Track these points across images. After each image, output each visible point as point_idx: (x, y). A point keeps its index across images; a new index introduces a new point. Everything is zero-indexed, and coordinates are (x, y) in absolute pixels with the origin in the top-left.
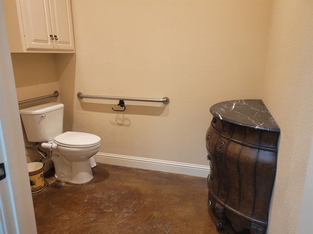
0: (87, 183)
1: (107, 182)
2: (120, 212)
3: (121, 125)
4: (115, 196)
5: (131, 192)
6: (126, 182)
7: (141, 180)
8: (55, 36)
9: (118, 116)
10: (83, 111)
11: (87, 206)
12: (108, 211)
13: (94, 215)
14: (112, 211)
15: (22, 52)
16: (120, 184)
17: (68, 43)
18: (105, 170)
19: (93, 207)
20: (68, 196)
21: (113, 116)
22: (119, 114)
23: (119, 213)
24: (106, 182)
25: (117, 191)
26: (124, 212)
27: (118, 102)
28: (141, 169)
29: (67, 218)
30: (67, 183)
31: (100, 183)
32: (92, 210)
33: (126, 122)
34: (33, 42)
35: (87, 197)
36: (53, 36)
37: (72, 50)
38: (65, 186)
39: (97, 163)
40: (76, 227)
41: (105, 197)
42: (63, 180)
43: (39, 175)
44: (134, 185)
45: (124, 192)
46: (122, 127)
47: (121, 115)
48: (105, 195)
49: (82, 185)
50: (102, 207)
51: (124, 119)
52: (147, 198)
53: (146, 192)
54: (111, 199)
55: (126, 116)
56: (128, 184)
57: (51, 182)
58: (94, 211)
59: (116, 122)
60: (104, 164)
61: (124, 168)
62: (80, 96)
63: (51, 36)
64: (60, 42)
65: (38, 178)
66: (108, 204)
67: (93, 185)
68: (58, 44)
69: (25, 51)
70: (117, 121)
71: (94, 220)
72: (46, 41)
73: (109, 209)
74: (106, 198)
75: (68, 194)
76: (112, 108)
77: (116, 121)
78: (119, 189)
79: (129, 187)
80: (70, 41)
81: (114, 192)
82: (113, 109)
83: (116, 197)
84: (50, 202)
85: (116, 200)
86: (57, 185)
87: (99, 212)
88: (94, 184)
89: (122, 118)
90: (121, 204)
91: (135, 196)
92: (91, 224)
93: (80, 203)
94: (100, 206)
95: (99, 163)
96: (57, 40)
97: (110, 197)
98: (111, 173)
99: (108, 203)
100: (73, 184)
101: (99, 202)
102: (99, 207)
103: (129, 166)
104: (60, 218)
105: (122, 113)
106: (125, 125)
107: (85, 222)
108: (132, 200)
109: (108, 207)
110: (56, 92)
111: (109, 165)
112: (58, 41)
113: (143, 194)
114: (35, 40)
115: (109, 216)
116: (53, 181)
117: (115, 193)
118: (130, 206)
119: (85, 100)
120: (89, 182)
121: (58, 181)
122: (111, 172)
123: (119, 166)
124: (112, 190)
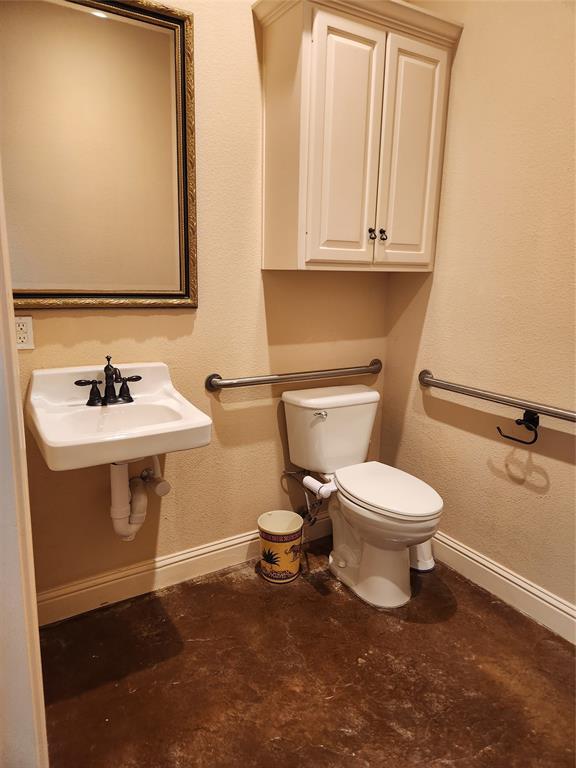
0: (389, 609)
1: (438, 632)
2: (430, 757)
3: (520, 482)
4: (441, 692)
5: (494, 704)
6: (492, 659)
7: (544, 679)
8: (382, 232)
9: (512, 453)
10: (427, 418)
11: (357, 682)
12: (401, 731)
13: (359, 722)
14: (412, 738)
15: (295, 269)
16: (474, 658)
17: (416, 247)
18: (449, 591)
19: (370, 693)
20: (331, 626)
21: (499, 451)
22: (518, 450)
23: (427, 758)
24: (438, 630)
25: (451, 678)
26: (442, 764)
27: (519, 414)
28: (559, 639)
29: (298, 690)
30: (345, 587)
31: (418, 625)
32: (363, 701)
33: (536, 479)
34: (323, 245)
35: (371, 652)
36: (377, 233)
37: (425, 265)
38: (338, 595)
39: (436, 561)
40: (302, 731)
41: (412, 680)
42: (340, 574)
43: (289, 545)
44: (513, 682)
45: (472, 694)
46: (521, 488)
47: (522, 455)
48: (414, 671)
49: (375, 609)
50: (391, 706)
51: (530, 467)
52: (539, 758)
53: (543, 734)
54: (429, 696)
55: (539, 459)
56: (496, 672)
57: (317, 569)
58: (365, 709)
59: (504, 470)
60: (455, 573)
61: (507, 609)
62: (425, 380)
63: (371, 231)
64: (394, 246)
65: (286, 553)
66: (410, 705)
67: (399, 623)
68: (387, 251)
69: (302, 266)
70: (510, 466)
71: (352, 738)
72: (357, 244)
73: (405, 727)
74: (415, 684)
75: (332, 620)
76: (498, 428)
77: (507, 466)
78: (462, 672)
79: (493, 681)
80: (421, 241)
81: (443, 675)
82: (500, 431)
83: (443, 697)
84: (290, 620)
85: (438, 707)
86: (323, 584)
87: (376, 717)
88: (402, 622)
89: (524, 461)
90: (445, 729)
91: (499, 728)
92: (340, 745)
93: (346, 661)
94: (387, 700)
95: (442, 564)
96: (384, 239)
97: (424, 689)
98: (461, 607)
99: (412, 702)
100: (355, 596)
101: (391, 687)
102: (384, 703)
103: (523, 611)
104: (286, 678)
105: (526, 449)
106: (533, 485)
107: (331, 728)
108: (486, 736)
109: (406, 720)
110: (377, 363)
111: (467, 582)
112: (388, 242)
113: (529, 736)
114: (329, 242)
115: (397, 750)
116: (321, 569)
117: (445, 682)
118: (467, 756)
119: (434, 392)
120: (392, 609)
121: (330, 573)
122: (465, 606)
123: (495, 598)
124: (441, 665)
